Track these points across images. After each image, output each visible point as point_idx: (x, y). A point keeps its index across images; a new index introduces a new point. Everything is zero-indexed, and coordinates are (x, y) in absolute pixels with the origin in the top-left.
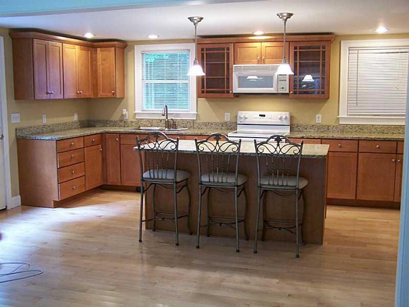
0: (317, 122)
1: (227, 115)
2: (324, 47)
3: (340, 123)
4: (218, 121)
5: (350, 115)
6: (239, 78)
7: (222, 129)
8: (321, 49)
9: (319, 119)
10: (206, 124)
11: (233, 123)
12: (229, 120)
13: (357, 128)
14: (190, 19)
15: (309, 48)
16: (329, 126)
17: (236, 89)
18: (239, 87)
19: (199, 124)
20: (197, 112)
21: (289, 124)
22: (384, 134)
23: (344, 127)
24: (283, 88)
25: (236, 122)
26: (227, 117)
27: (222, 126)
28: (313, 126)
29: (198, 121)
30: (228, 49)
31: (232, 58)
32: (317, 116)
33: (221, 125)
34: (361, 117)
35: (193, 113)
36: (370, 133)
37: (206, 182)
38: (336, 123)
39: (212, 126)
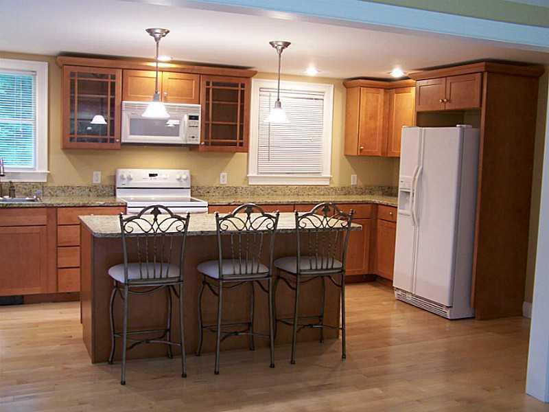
0: (222, 183)
1: (97, 175)
2: (243, 86)
3: (250, 184)
4: (83, 184)
5: (261, 173)
6: (132, 120)
7: (89, 196)
8: (240, 88)
9: (224, 179)
10: (64, 189)
11: (106, 186)
12: (99, 182)
13: (269, 190)
14: (150, 31)
15: (224, 85)
16: (236, 188)
17: (127, 137)
18: (131, 134)
19: (51, 189)
20: (48, 170)
21: (189, 186)
22: (300, 197)
23: (255, 188)
24: (193, 137)
25: (115, 186)
26: (98, 178)
27: (90, 190)
28: (217, 188)
29: (49, 185)
30: (113, 77)
31: (118, 91)
32: (222, 174)
33: (87, 190)
34: (274, 175)
35: (43, 171)
36: (284, 195)
37: (230, 275)
38: (244, 184)
39: (74, 191)
